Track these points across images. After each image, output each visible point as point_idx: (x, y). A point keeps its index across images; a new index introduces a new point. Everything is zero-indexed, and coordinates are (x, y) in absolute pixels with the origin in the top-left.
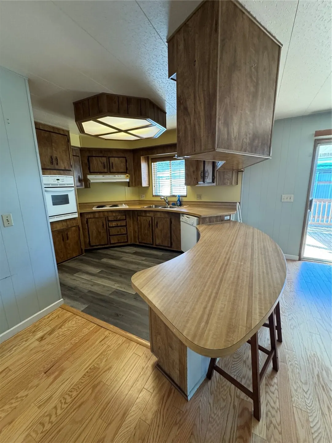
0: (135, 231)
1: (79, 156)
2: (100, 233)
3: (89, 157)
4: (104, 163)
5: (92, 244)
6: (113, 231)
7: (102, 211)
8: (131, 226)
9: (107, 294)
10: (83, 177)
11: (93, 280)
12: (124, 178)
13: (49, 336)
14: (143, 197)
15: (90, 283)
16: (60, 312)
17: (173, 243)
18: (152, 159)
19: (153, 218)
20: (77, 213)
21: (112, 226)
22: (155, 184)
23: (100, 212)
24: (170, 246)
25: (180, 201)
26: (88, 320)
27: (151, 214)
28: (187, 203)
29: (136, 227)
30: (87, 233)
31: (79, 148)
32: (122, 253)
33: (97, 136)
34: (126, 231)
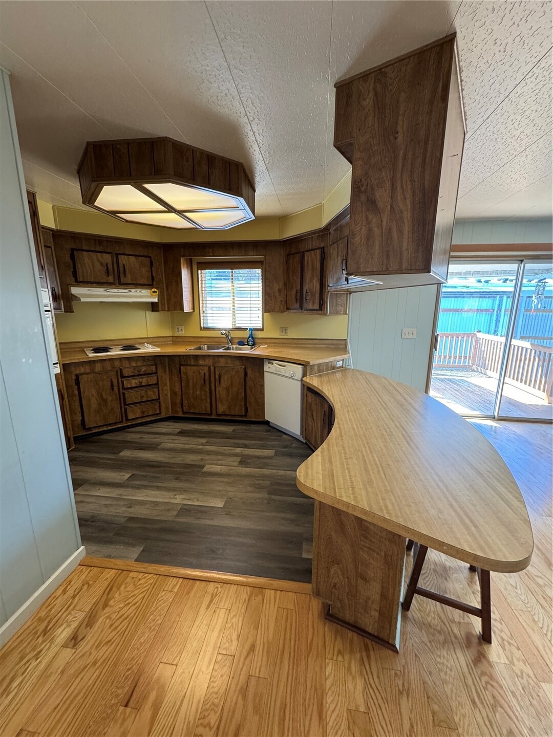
0: (174, 393)
1: (50, 247)
2: (105, 401)
3: (73, 250)
4: (107, 264)
5: (89, 424)
6: (132, 396)
7: (109, 359)
8: (166, 384)
9: (170, 516)
10: (62, 291)
11: (126, 496)
12: (147, 296)
13: (88, 628)
14: (181, 330)
15: (121, 503)
16: (86, 573)
17: (249, 409)
18: (198, 263)
19: (212, 368)
20: (58, 365)
21: (129, 386)
22: (204, 309)
23: (105, 360)
24: (243, 414)
25: (252, 338)
26: (160, 575)
27: (209, 362)
28: (264, 341)
29: (178, 385)
30: (77, 404)
31: (51, 230)
32: (157, 436)
33: (114, 213)
34: (157, 396)
